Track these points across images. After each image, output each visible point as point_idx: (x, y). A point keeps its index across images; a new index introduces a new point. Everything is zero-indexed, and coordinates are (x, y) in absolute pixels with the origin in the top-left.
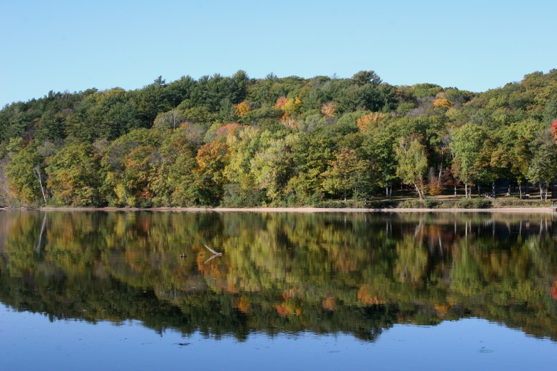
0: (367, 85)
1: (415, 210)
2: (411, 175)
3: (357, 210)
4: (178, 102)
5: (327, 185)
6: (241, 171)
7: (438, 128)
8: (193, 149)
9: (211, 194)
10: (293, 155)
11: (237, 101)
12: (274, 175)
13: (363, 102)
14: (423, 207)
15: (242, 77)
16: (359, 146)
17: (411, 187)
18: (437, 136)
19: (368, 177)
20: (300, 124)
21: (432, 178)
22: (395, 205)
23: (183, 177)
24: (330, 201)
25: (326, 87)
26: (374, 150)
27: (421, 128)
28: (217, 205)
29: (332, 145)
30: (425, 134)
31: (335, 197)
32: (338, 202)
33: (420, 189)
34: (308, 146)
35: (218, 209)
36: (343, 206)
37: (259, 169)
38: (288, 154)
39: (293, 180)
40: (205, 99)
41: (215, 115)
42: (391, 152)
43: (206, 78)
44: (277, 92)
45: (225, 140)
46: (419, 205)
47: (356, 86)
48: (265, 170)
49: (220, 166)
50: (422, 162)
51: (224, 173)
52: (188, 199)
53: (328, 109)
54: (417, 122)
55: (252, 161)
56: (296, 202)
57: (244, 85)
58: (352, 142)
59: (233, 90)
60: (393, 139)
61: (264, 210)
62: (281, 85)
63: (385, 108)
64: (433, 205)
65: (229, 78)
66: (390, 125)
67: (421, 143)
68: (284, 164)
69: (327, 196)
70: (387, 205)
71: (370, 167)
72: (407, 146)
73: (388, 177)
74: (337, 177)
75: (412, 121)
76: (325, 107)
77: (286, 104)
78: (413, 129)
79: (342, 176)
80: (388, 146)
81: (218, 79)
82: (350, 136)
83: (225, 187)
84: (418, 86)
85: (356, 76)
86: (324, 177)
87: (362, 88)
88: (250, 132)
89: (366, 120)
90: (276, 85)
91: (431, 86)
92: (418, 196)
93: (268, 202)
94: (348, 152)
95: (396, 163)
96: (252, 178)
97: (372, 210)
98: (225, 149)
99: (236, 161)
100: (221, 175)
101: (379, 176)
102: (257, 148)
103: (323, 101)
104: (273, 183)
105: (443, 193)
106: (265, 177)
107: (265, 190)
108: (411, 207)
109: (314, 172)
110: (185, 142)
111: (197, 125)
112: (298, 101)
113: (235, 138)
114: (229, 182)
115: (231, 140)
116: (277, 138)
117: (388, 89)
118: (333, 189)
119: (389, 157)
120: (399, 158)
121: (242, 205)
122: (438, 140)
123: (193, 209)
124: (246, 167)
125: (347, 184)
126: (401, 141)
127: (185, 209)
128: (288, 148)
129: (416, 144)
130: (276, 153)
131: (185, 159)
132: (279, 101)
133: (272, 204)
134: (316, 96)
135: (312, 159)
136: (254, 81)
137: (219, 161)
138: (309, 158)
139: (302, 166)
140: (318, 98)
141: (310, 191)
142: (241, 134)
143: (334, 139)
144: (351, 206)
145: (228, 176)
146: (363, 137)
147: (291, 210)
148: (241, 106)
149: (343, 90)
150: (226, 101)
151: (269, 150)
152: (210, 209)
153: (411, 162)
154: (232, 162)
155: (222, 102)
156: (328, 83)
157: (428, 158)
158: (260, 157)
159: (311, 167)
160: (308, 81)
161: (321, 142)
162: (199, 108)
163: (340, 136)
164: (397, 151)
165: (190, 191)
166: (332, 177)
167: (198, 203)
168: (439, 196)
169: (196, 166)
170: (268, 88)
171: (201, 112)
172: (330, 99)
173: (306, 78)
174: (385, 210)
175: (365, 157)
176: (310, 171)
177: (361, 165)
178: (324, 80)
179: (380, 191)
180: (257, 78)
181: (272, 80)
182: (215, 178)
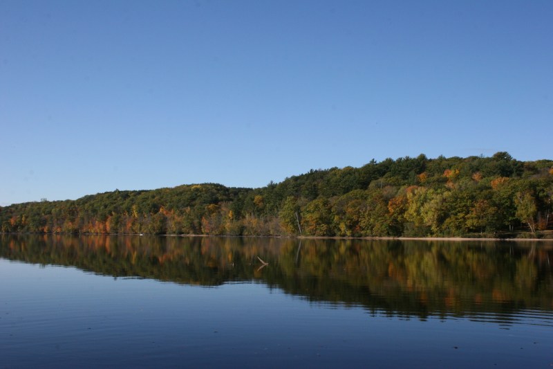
0: (502, 161)
1: (528, 240)
2: (525, 216)
3: (489, 239)
4: (384, 173)
5: (469, 223)
6: (415, 214)
7: (545, 186)
8: (386, 201)
9: (397, 229)
10: (447, 204)
11: (420, 173)
12: (436, 216)
13: (499, 172)
14: (534, 238)
15: (423, 157)
16: (490, 198)
17: (526, 225)
18: (544, 191)
19: (496, 218)
20: (456, 186)
21: (540, 218)
22: (514, 236)
23: (380, 218)
24: (471, 234)
25: (475, 163)
26: (500, 200)
27: (533, 186)
28: (400, 236)
29: (473, 198)
30: (535, 190)
31: (475, 231)
32: (476, 234)
33: (532, 227)
34: (457, 198)
35: (400, 238)
36: (480, 237)
37: (427, 213)
38: (444, 204)
39: (448, 220)
40: (400, 171)
41: (406, 181)
42: (512, 202)
43: (401, 159)
44: (444, 167)
45: (405, 196)
46: (531, 236)
47: (495, 161)
48: (430, 214)
49: (403, 211)
50: (532, 208)
51: (405, 216)
52: (382, 232)
53: (476, 176)
54: (530, 182)
55: (422, 208)
56: (449, 234)
57: (424, 162)
58: (486, 196)
59: (417, 166)
60: (513, 193)
61: (429, 239)
62: (447, 162)
63: (513, 175)
64: (540, 236)
65: (414, 159)
66: (512, 185)
67: (532, 196)
68: (443, 210)
69: (470, 230)
70: (509, 236)
71: (497, 212)
72: (522, 197)
73: (510, 218)
74: (476, 218)
75: (527, 182)
76: (475, 175)
77: (450, 174)
78: (527, 187)
79: (478, 217)
80: (510, 198)
81: (408, 159)
82: (485, 192)
83: (405, 224)
84: (539, 161)
85: (495, 155)
86: (468, 218)
87: (499, 162)
88: (421, 191)
89: (497, 182)
90: (444, 162)
91: (548, 161)
92: (530, 231)
93: (432, 234)
94: (483, 202)
95: (516, 209)
96: (422, 219)
97: (498, 239)
98: (406, 201)
99: (412, 209)
100: (403, 217)
101: (505, 217)
102: (425, 200)
103: (473, 172)
104: (435, 222)
105: (548, 229)
106: (429, 218)
107: (430, 226)
108: (526, 238)
109: (461, 215)
110: (382, 197)
111: (394, 187)
112: (457, 172)
113: (411, 194)
114: (408, 221)
115: (409, 195)
116: (438, 194)
117: (515, 163)
118: (473, 226)
119: (511, 205)
120: (517, 206)
121: (415, 235)
122: (545, 194)
123: (385, 238)
124: (418, 212)
125: (483, 222)
126: (518, 194)
127: (381, 238)
128: (444, 200)
129: (528, 196)
130: (437, 203)
131: (381, 207)
132: (446, 172)
133: (434, 235)
134: (469, 168)
135: (460, 207)
136: (431, 160)
137: (402, 209)
138: (458, 206)
139: (453, 212)
140: (471, 169)
141: (458, 227)
142: (416, 192)
143: (474, 194)
144: (485, 237)
145: (407, 218)
146: (493, 193)
147: (446, 239)
148: (421, 175)
149: (486, 164)
150: (412, 173)
151: (432, 202)
152: (396, 238)
153: (525, 208)
154: (410, 209)
155: (410, 173)
156: (477, 160)
157: (536, 206)
158: (427, 206)
159: (459, 212)
160: (465, 159)
161: (465, 195)
162: (396, 177)
163: (478, 192)
164: (516, 201)
165: (383, 227)
166: (472, 218)
167: (388, 234)
168: (545, 231)
169: (388, 212)
170: (439, 164)
171: (397, 179)
172: (478, 170)
173: (464, 158)
174: (508, 239)
175: (495, 205)
176: (459, 214)
177: (491, 210)
178: (474, 158)
179: (505, 228)
180: (433, 158)
181: (442, 159)
182: (399, 218)
